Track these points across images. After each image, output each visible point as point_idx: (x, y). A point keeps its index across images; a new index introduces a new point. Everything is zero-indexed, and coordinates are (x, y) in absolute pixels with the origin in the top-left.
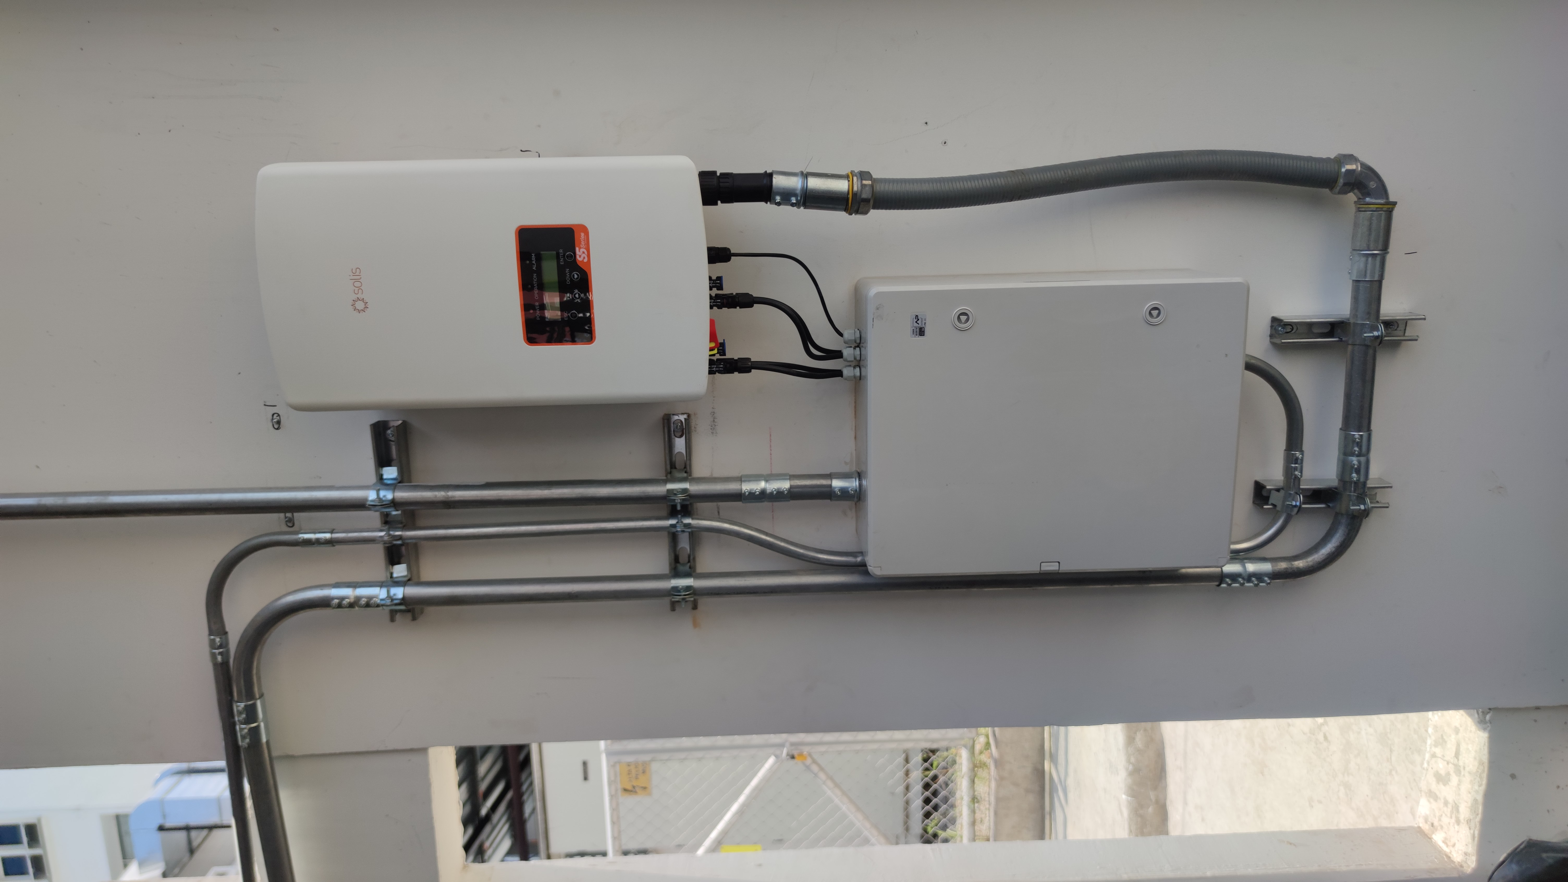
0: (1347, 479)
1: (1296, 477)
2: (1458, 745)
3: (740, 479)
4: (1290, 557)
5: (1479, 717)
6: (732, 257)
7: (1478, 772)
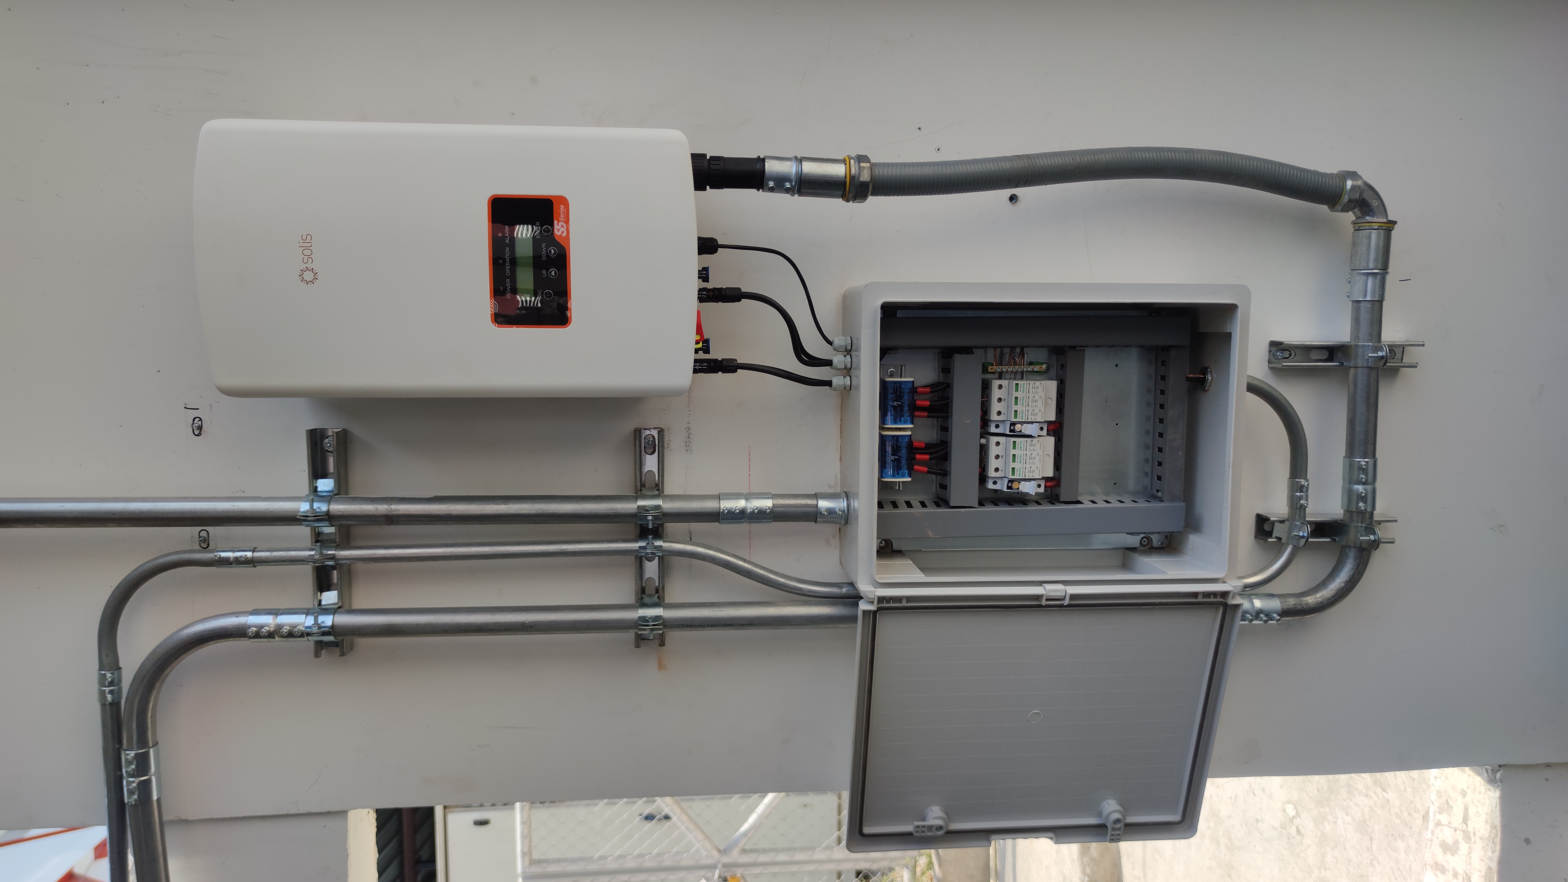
0: (1354, 509)
1: (1302, 505)
2: (1466, 810)
3: (719, 497)
4: (1298, 594)
5: (1489, 776)
6: (719, 249)
7: (1491, 836)
